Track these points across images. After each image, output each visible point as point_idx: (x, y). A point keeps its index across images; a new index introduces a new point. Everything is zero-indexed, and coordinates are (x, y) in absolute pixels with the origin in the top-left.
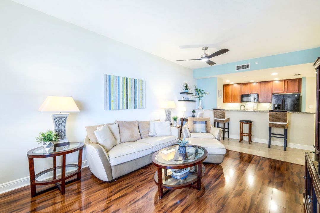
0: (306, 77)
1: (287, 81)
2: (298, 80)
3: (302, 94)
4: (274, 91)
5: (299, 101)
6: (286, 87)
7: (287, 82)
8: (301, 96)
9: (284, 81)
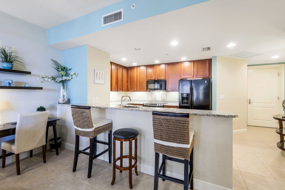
0: (216, 56)
1: (196, 62)
2: (208, 61)
3: (213, 80)
4: (183, 76)
5: (210, 89)
6: (195, 70)
7: (196, 64)
8: (212, 83)
9: (193, 62)
